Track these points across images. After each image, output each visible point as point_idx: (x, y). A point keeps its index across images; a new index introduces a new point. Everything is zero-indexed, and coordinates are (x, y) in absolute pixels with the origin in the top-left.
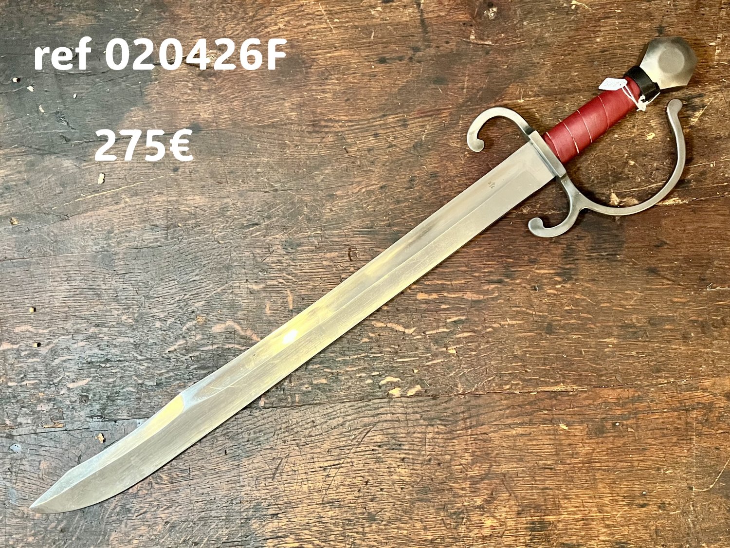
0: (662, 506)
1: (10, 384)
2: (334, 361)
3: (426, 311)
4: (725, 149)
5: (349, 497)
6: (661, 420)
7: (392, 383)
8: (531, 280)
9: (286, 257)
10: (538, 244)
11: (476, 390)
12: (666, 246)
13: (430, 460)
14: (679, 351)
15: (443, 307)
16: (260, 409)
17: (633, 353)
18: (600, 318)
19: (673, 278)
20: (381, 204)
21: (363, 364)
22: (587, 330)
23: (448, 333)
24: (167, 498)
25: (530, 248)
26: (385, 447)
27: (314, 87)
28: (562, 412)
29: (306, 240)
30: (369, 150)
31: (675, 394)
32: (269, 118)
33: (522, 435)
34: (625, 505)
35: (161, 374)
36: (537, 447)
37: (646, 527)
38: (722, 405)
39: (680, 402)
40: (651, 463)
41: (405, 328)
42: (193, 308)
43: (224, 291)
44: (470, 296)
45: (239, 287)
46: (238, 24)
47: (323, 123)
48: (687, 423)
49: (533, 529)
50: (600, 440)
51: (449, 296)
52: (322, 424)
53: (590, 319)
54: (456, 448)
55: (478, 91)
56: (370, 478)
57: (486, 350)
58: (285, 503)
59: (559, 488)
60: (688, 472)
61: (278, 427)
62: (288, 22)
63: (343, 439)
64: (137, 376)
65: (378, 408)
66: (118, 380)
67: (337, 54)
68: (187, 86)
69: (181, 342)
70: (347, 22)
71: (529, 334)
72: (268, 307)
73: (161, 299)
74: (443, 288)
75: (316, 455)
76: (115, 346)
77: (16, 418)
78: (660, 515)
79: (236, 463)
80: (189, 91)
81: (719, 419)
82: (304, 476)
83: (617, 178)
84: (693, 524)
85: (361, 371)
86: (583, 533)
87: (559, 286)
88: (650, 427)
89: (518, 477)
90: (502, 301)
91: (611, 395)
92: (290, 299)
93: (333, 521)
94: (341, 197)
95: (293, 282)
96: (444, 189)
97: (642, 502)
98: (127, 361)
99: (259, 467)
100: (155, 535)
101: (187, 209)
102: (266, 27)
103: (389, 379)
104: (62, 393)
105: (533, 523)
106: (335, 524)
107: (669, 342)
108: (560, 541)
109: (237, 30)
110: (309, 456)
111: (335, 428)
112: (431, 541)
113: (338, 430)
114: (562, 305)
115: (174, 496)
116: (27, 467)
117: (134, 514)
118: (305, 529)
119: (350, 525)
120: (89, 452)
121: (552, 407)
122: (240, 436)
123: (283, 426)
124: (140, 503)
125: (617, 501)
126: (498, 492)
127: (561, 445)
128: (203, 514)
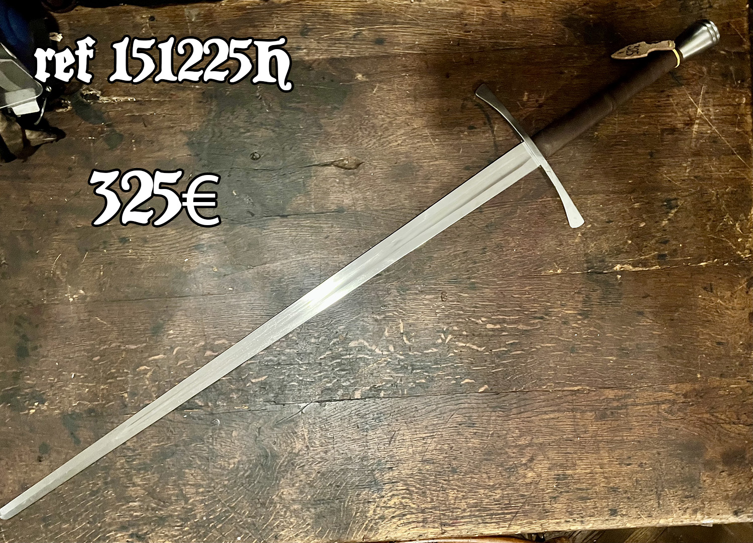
0: (641, 465)
2: (430, 368)
3: (492, 335)
4: (690, 234)
5: (440, 457)
6: (642, 410)
7: (469, 383)
8: (563, 317)
9: (399, 297)
10: (567, 294)
11: (524, 389)
12: (649, 298)
13: (493, 434)
15: (504, 333)
16: (381, 398)
17: (626, 367)
18: (606, 343)
19: (653, 318)
20: (464, 263)
21: (450, 370)
22: (597, 351)
23: (506, 351)
24: (318, 456)
25: (562, 295)
26: (463, 425)
27: (420, 185)
28: (579, 404)
29: (413, 286)
30: (456, 227)
31: (651, 394)
32: (390, 204)
33: (553, 418)
34: (617, 464)
35: (316, 374)
36: (562, 426)
37: (630, 478)
39: (654, 399)
40: (635, 437)
41: (478, 347)
42: (337, 330)
43: (357, 319)
44: (521, 327)
45: (367, 317)
46: (371, 140)
48: (658, 412)
49: (558, 479)
50: (604, 422)
51: (508, 326)
52: (423, 409)
53: (599, 344)
54: (510, 426)
55: (531, 191)
56: (453, 445)
57: (532, 363)
58: (398, 460)
59: (575, 453)
60: (658, 443)
61: (393, 411)
62: (405, 140)
63: (436, 419)
64: (299, 375)
65: (459, 399)
66: (286, 378)
67: (436, 163)
68: (336, 181)
69: (329, 352)
70: (444, 141)
71: (560, 353)
72: (386, 331)
73: (315, 324)
74: (504, 321)
75: (418, 430)
76: (284, 355)
77: (216, 402)
78: (639, 470)
79: (365, 433)
80: (336, 184)
82: (410, 443)
84: (660, 477)
85: (448, 375)
86: (590, 482)
87: (580, 322)
88: (634, 415)
89: (549, 445)
90: (543, 331)
91: (610, 394)
92: (401, 326)
93: (429, 473)
94: (437, 259)
95: (404, 314)
96: (506, 255)
97: (627, 463)
98: (292, 365)
99: (380, 437)
100: (310, 480)
102: (390, 143)
103: (467, 381)
104: (248, 385)
105: (558, 475)
106: (430, 475)
107: (649, 360)
108: (575, 486)
109: (370, 144)
110: (413, 430)
111: (430, 412)
112: (493, 486)
113: (433, 414)
114: (581, 334)
115: (322, 454)
116: (224, 435)
117: (296, 467)
118: (410, 478)
119: (440, 475)
120: (266, 426)
121: (573, 400)
122: (368, 416)
123: (396, 410)
124: (300, 459)
125: (612, 461)
126: (536, 455)
127: (577, 425)
128: (343, 467)
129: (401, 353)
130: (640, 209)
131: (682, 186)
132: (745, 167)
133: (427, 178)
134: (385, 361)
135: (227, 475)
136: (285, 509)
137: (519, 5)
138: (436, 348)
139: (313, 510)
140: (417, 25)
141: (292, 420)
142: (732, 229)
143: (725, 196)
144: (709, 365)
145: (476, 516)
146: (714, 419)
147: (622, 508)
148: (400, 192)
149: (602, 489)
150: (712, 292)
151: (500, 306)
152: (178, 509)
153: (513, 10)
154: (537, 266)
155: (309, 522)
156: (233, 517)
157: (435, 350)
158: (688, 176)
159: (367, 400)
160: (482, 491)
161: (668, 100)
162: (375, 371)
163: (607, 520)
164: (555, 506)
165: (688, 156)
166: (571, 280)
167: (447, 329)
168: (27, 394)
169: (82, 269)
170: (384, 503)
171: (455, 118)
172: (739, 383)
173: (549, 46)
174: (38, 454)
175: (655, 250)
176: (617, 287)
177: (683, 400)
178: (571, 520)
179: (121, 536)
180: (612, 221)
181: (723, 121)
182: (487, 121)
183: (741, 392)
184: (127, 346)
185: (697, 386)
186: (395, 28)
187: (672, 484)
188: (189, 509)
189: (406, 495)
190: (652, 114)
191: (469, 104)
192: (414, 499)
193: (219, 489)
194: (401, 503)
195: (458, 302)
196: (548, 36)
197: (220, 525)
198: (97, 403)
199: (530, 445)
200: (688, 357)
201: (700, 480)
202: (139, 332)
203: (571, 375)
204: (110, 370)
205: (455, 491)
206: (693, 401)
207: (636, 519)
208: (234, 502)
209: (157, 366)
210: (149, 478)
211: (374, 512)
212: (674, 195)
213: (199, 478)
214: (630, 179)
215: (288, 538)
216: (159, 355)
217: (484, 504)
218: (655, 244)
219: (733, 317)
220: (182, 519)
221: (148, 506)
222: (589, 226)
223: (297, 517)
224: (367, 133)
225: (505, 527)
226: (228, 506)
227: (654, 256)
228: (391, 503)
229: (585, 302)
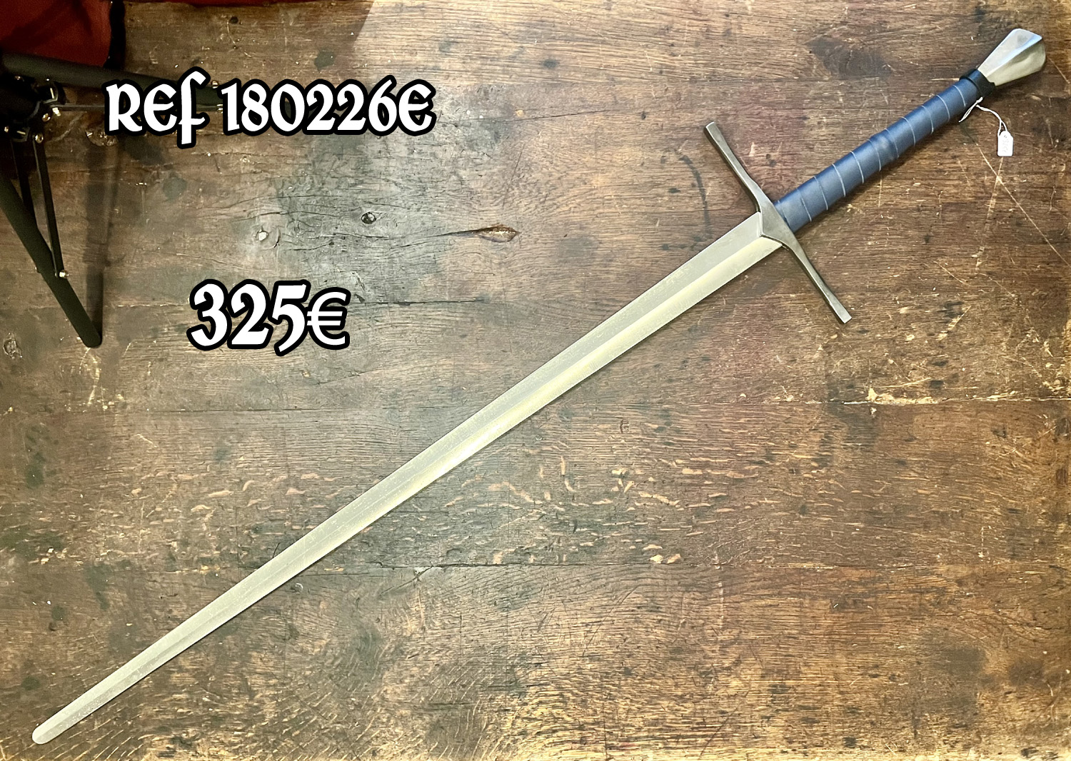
0: (892, 678)
1: (294, 527)
2: (601, 526)
3: (689, 485)
4: (976, 355)
6: (898, 600)
7: (653, 550)
8: (791, 463)
9: (561, 425)
10: (799, 431)
11: (732, 561)
12: (916, 441)
13: (685, 623)
14: (920, 539)
15: (706, 482)
16: (530, 566)
17: (878, 538)
19: (920, 471)
20: (655, 381)
21: (626, 531)
22: (836, 513)
23: (709, 508)
24: (438, 643)
25: (791, 433)
26: (644, 609)
27: (598, 268)
28: (809, 587)
29: (582, 410)
31: (912, 578)
32: (555, 294)
33: (771, 605)
34: (859, 675)
35: (440, 527)
36: (783, 618)
37: (876, 696)
38: (954, 590)
39: (916, 584)
40: (886, 638)
41: (669, 500)
42: (473, 467)
44: (730, 474)
45: (516, 451)
46: (532, 202)
47: (605, 302)
48: (921, 604)
49: (774, 692)
50: (842, 614)
51: (713, 473)
52: (588, 583)
53: (841, 504)
54: (710, 613)
56: (628, 636)
57: (744, 526)
58: (548, 654)
59: (801, 656)
60: (918, 649)
61: (545, 584)
62: (579, 204)
63: (606, 599)
64: (416, 527)
65: (639, 573)
67: (623, 238)
68: (479, 258)
69: (459, 498)
70: (635, 208)
71: (784, 513)
72: (541, 471)
74: (707, 465)
75: (579, 612)
78: (890, 685)
80: (480, 262)
81: (950, 602)
82: (567, 631)
83: (877, 373)
84: (919, 697)
85: (626, 537)
86: (819, 698)
87: (814, 472)
88: (890, 605)
90: (762, 481)
91: (854, 574)
92: (563, 465)
93: (592, 674)
94: (617, 373)
95: (567, 450)
96: (715, 372)
97: (874, 673)
98: (408, 512)
99: (526, 620)
100: (426, 676)
101: (473, 374)
102: (558, 207)
103: (651, 546)
105: (775, 686)
106: (593, 677)
107: (910, 529)
108: (798, 703)
109: (530, 208)
110: (572, 612)
111: (598, 588)
112: (681, 697)
113: (601, 590)
114: (816, 489)
115: (445, 641)
116: (308, 606)
117: (406, 655)
118: (566, 679)
119: (607, 678)
120: (367, 596)
121: (800, 582)
122: (510, 589)
123: (550, 583)
124: (413, 645)
125: (852, 670)
126: (745, 656)
127: (806, 617)
128: (471, 659)
129: (560, 503)
130: (907, 315)
131: (969, 285)
132: (1060, 261)
133: (609, 259)
134: (537, 513)
135: (309, 663)
136: (388, 714)
137: (748, 19)
138: (610, 498)
139: (427, 718)
140: (603, 42)
141: (405, 591)
142: (1037, 349)
143: (1030, 302)
144: (996, 542)
145: (654, 738)
146: (999, 618)
147: (863, 737)
148: (570, 277)
149: (836, 709)
150: (1004, 437)
151: (701, 443)
152: (241, 706)
153: (740, 28)
154: (758, 389)
155: (421, 734)
156: (316, 721)
157: (609, 501)
158: (979, 272)
159: (510, 566)
160: (665, 703)
161: (955, 163)
162: (523, 527)
163: (841, 753)
164: (767, 729)
165: (979, 243)
166: (805, 411)
167: (627, 473)
168: (39, 536)
169: (123, 365)
170: (528, 712)
171: (652, 177)
172: (1038, 569)
173: (788, 80)
174: (52, 620)
175: (926, 374)
176: (869, 424)
177: (954, 588)
178: (789, 750)
179: (160, 740)
180: (867, 331)
181: (1032, 196)
182: (696, 182)
183: (1040, 581)
184: (179, 475)
185: (976, 570)
186: (572, 46)
187: (934, 707)
188: (256, 707)
189: (558, 704)
190: (931, 182)
191: (672, 157)
192: (568, 709)
193: (297, 682)
194: (551, 714)
195: (643, 434)
196: (788, 66)
197: (298, 732)
198: (134, 553)
199: (737, 640)
200: (967, 528)
201: (975, 702)
202: (196, 457)
203: (799, 546)
204: (154, 508)
205: (628, 701)
206: (970, 591)
207: (882, 754)
208: (318, 701)
209: (219, 505)
210: (202, 662)
211: (512, 724)
212: (957, 298)
213: (271, 664)
214: (896, 271)
215: (391, 756)
216: (223, 489)
217: (668, 721)
218: (927, 365)
219: (1033, 475)
220: (245, 721)
221: (197, 700)
222: (835, 336)
223: (405, 725)
224: (527, 191)
225: (697, 755)
226: (310, 706)
227: (925, 382)
228: (537, 714)
229: (823, 443)
